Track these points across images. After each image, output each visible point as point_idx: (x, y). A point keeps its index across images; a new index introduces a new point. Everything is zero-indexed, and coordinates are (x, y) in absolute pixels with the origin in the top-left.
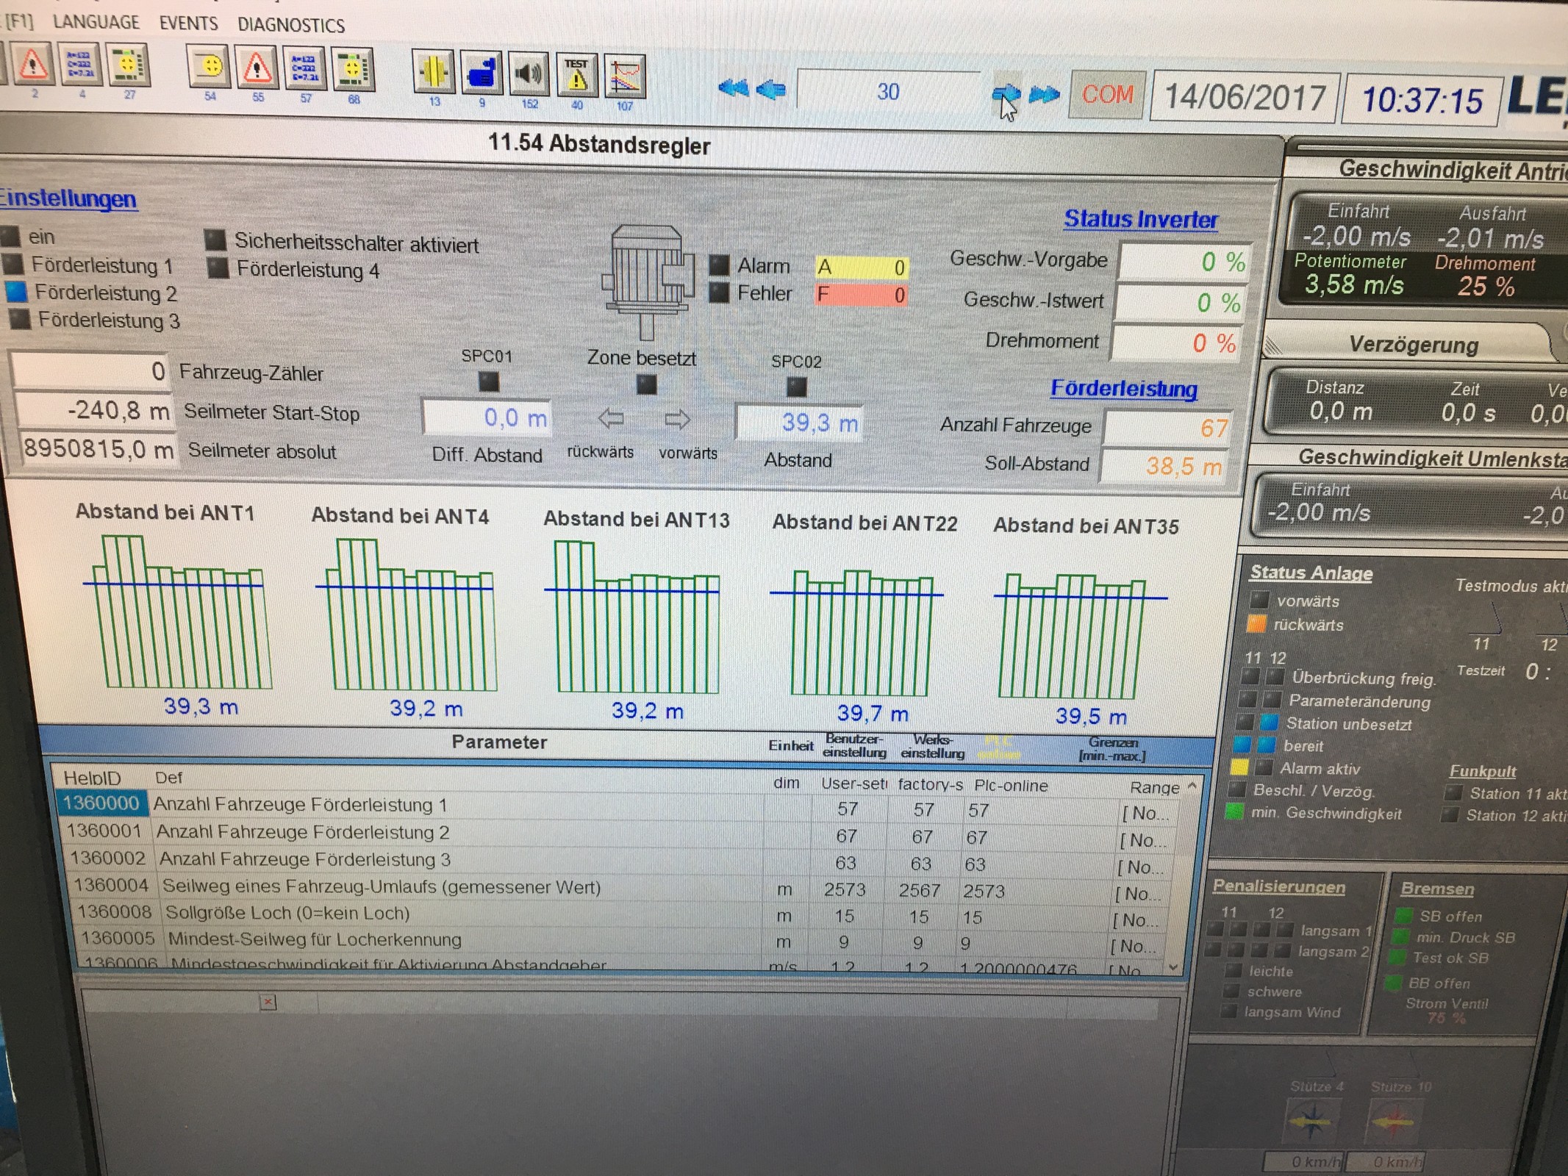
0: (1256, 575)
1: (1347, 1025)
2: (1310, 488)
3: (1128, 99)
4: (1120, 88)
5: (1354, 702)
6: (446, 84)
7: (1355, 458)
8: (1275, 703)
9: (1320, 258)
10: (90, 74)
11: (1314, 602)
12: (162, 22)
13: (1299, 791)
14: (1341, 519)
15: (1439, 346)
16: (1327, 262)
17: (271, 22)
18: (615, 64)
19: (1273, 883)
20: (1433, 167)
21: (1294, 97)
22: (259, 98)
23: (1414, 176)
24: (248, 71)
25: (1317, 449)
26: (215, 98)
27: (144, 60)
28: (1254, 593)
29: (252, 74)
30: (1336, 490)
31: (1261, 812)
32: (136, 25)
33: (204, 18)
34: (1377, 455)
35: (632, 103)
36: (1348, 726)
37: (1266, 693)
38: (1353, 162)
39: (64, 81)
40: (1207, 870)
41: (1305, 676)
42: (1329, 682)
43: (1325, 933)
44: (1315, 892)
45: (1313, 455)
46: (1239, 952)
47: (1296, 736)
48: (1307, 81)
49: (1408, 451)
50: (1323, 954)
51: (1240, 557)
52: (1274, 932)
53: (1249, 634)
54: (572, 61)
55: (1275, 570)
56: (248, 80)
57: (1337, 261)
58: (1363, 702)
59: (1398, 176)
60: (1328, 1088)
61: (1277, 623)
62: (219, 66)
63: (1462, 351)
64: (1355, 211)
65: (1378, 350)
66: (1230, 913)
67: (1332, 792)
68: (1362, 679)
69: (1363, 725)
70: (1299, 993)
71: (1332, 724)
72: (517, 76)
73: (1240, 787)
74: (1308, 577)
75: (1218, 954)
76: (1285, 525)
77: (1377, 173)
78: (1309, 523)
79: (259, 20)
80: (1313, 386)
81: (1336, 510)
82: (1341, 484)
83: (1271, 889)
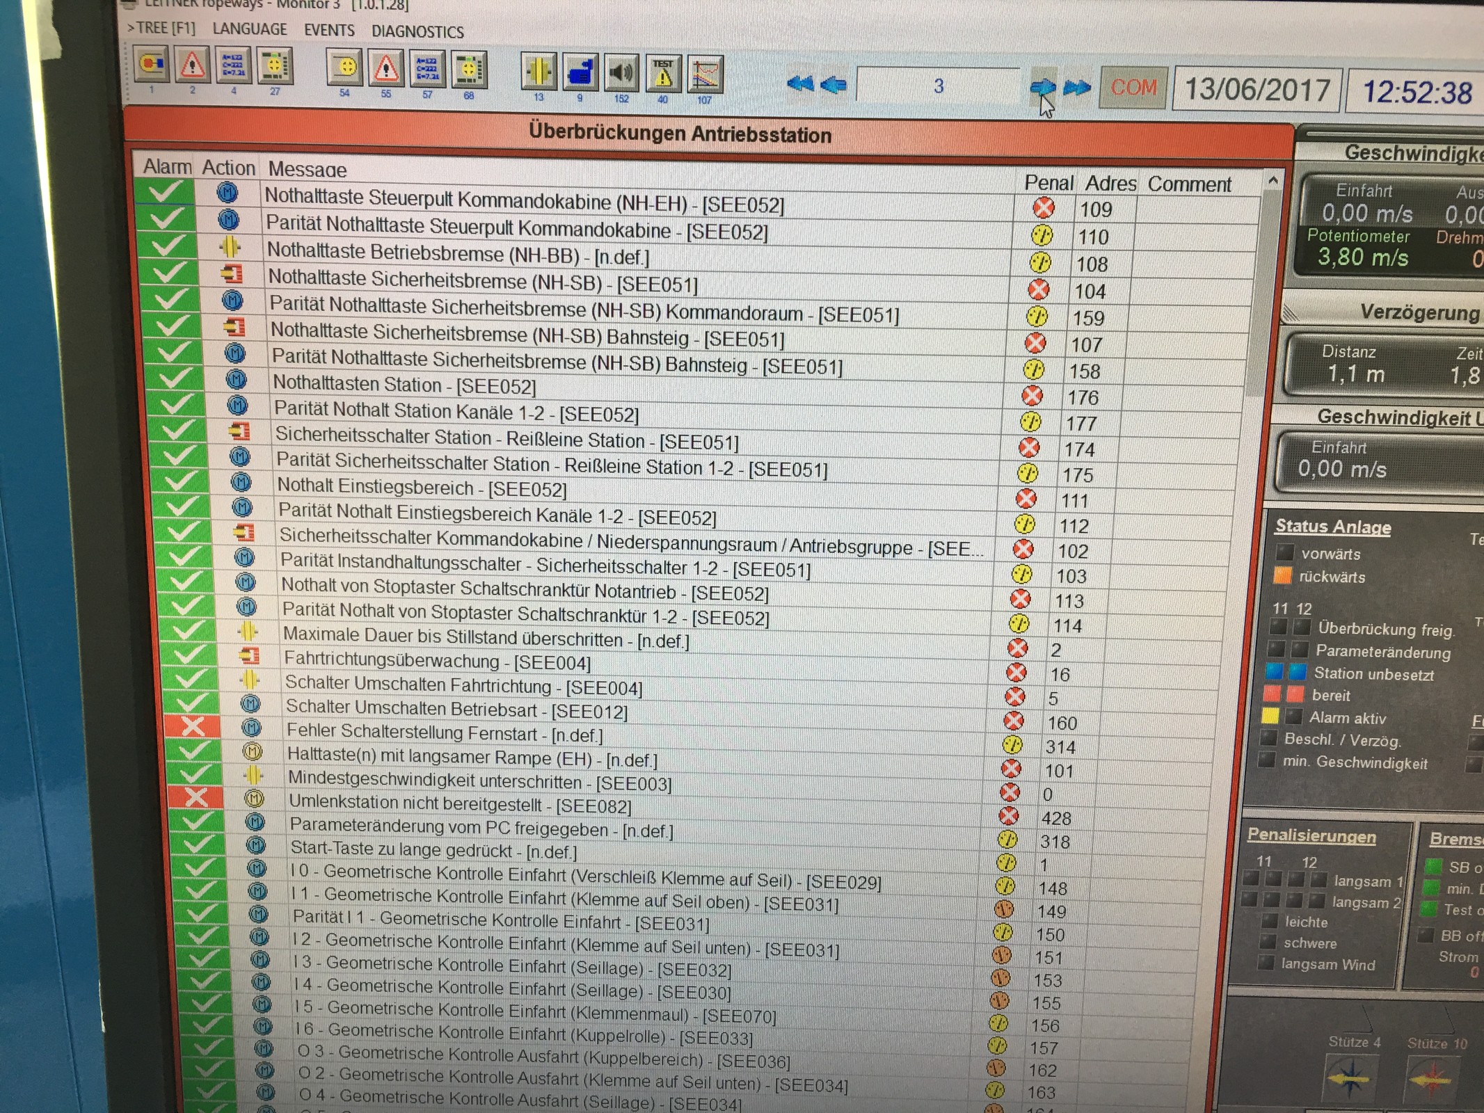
0: (1281, 528)
1: (1383, 979)
2: (1328, 446)
3: (1152, 91)
4: (1145, 81)
5: (1378, 653)
6: (549, 82)
7: (1370, 418)
8: (1303, 653)
9: (1331, 233)
10: (242, 73)
11: (1336, 555)
12: (307, 29)
13: (1328, 741)
14: (1360, 475)
15: (1444, 314)
16: (1338, 237)
17: (401, 29)
18: (697, 64)
19: (1306, 832)
20: (1430, 152)
21: (1302, 90)
22: (387, 95)
23: (1413, 160)
24: (378, 71)
25: (1335, 409)
26: (348, 95)
27: (289, 62)
28: (1280, 546)
29: (382, 74)
30: (1354, 448)
31: (1292, 761)
32: (284, 32)
33: (343, 25)
34: (1390, 415)
35: (711, 97)
36: (1374, 676)
37: (1294, 643)
38: (1357, 147)
39: (219, 80)
40: (1242, 818)
41: (1331, 625)
42: (1353, 632)
43: (1360, 883)
44: (1347, 841)
45: (1331, 415)
46: (1274, 901)
47: (1324, 686)
48: (1313, 75)
49: (1419, 412)
50: (1357, 905)
51: (1265, 511)
52: (1308, 881)
53: (1276, 585)
54: (659, 61)
55: (1299, 524)
56: (378, 79)
57: (1346, 236)
58: (1387, 653)
59: (1399, 159)
60: (1365, 1043)
61: (1302, 575)
62: (353, 66)
63: (1465, 319)
64: (1360, 191)
65: (1387, 317)
66: (1265, 862)
67: (1360, 741)
68: (1385, 630)
69: (1387, 675)
70: (1334, 945)
71: (1359, 674)
72: (611, 74)
73: (1272, 736)
74: (1330, 531)
75: (1254, 903)
76: (1307, 481)
77: (1379, 156)
78: (1330, 480)
79: (390, 27)
80: (1328, 350)
81: (1354, 467)
82: (1358, 442)
83: (1304, 838)
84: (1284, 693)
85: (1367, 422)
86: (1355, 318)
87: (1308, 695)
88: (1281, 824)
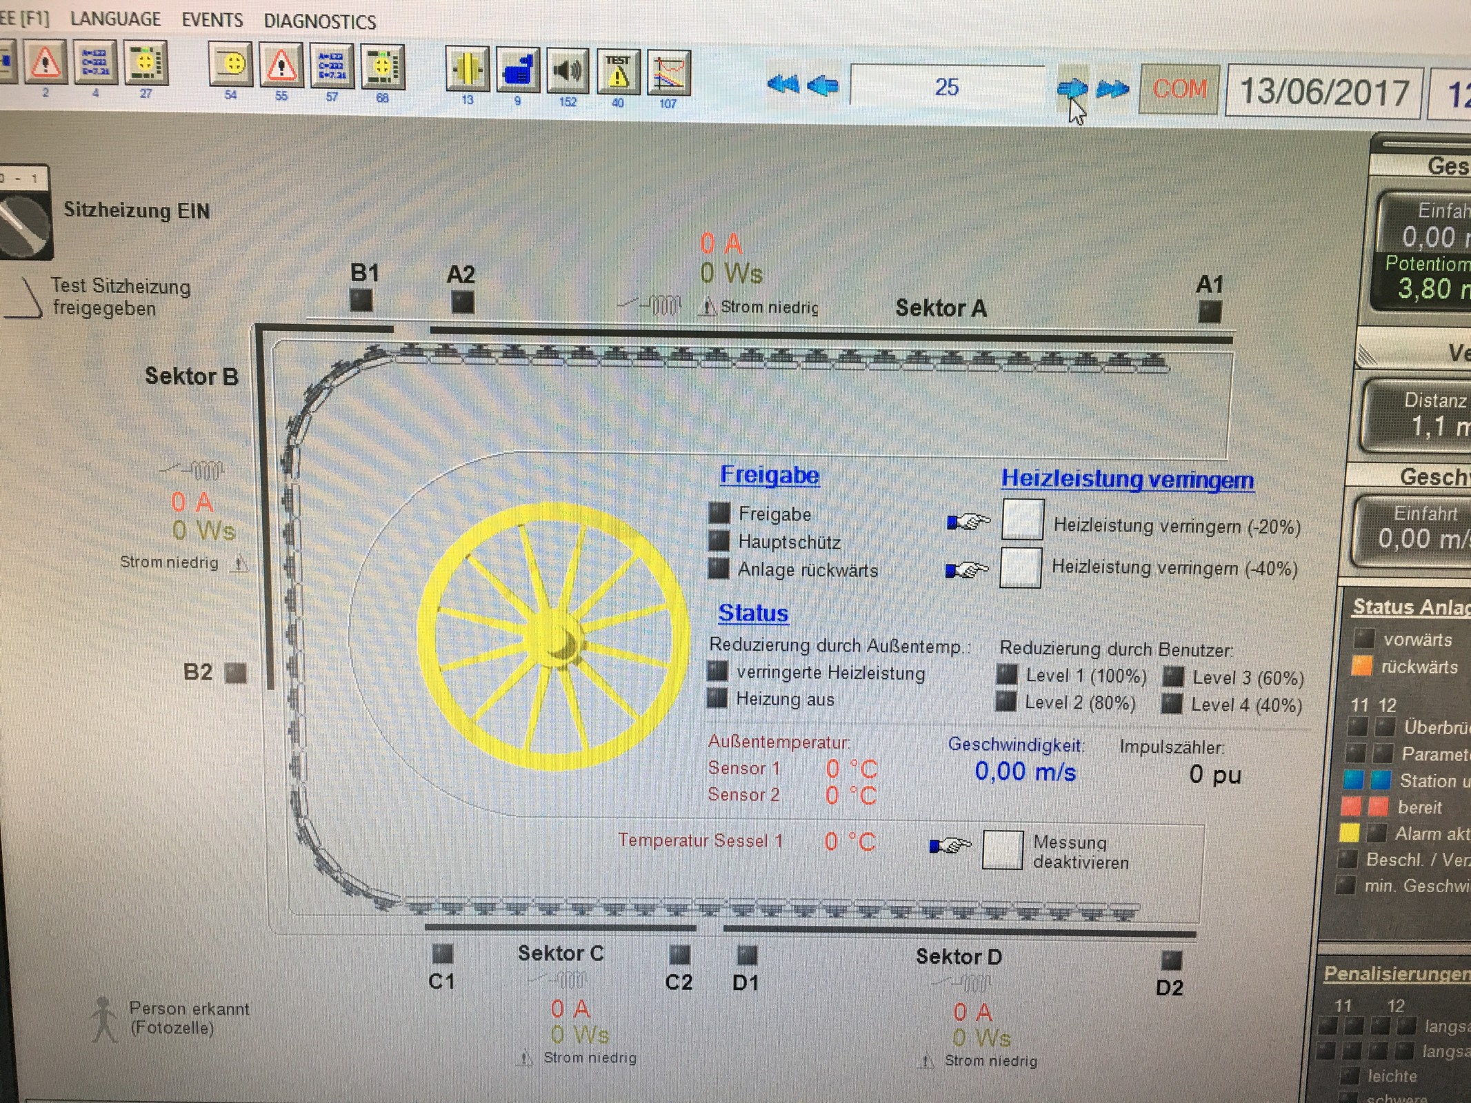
0: (1360, 610)
2: (1414, 512)
3: (1201, 93)
4: (1193, 82)
6: (480, 82)
7: (1462, 478)
8: (1386, 757)
9: (1412, 260)
10: (105, 72)
11: (1424, 640)
12: (185, 19)
13: (1417, 861)
14: (1450, 547)
16: (1421, 265)
17: (299, 18)
18: (659, 60)
19: (1392, 970)
21: (1376, 93)
22: (282, 97)
24: (272, 69)
25: (1420, 469)
26: (235, 97)
27: (163, 59)
28: (1358, 631)
29: (276, 72)
30: (1442, 514)
31: (1375, 886)
32: (157, 22)
33: (229, 14)
35: (675, 100)
37: (1375, 745)
38: (1442, 160)
39: (77, 79)
40: (1317, 955)
41: (1418, 725)
42: (1445, 732)
43: (1454, 1029)
44: (1439, 979)
45: (1416, 475)
46: (1356, 1054)
47: (1413, 796)
48: (1390, 75)
50: (1452, 1054)
51: (1341, 590)
52: (1394, 1030)
53: (1354, 677)
54: (613, 57)
55: (1381, 604)
56: (272, 78)
57: (1431, 264)
61: (1384, 665)
62: (241, 63)
64: (1446, 211)
66: (1344, 1006)
67: (1454, 860)
71: (1451, 782)
72: (555, 73)
73: (1352, 857)
74: (1416, 613)
75: (1332, 1057)
76: (1389, 553)
77: (1466, 171)
78: (1415, 552)
79: (286, 16)
80: (1412, 400)
81: (1443, 537)
82: (1447, 507)
83: (1389, 977)
84: (1365, 805)
85: (1457, 483)
86: (1439, 359)
87: (1393, 807)
88: (1363, 962)
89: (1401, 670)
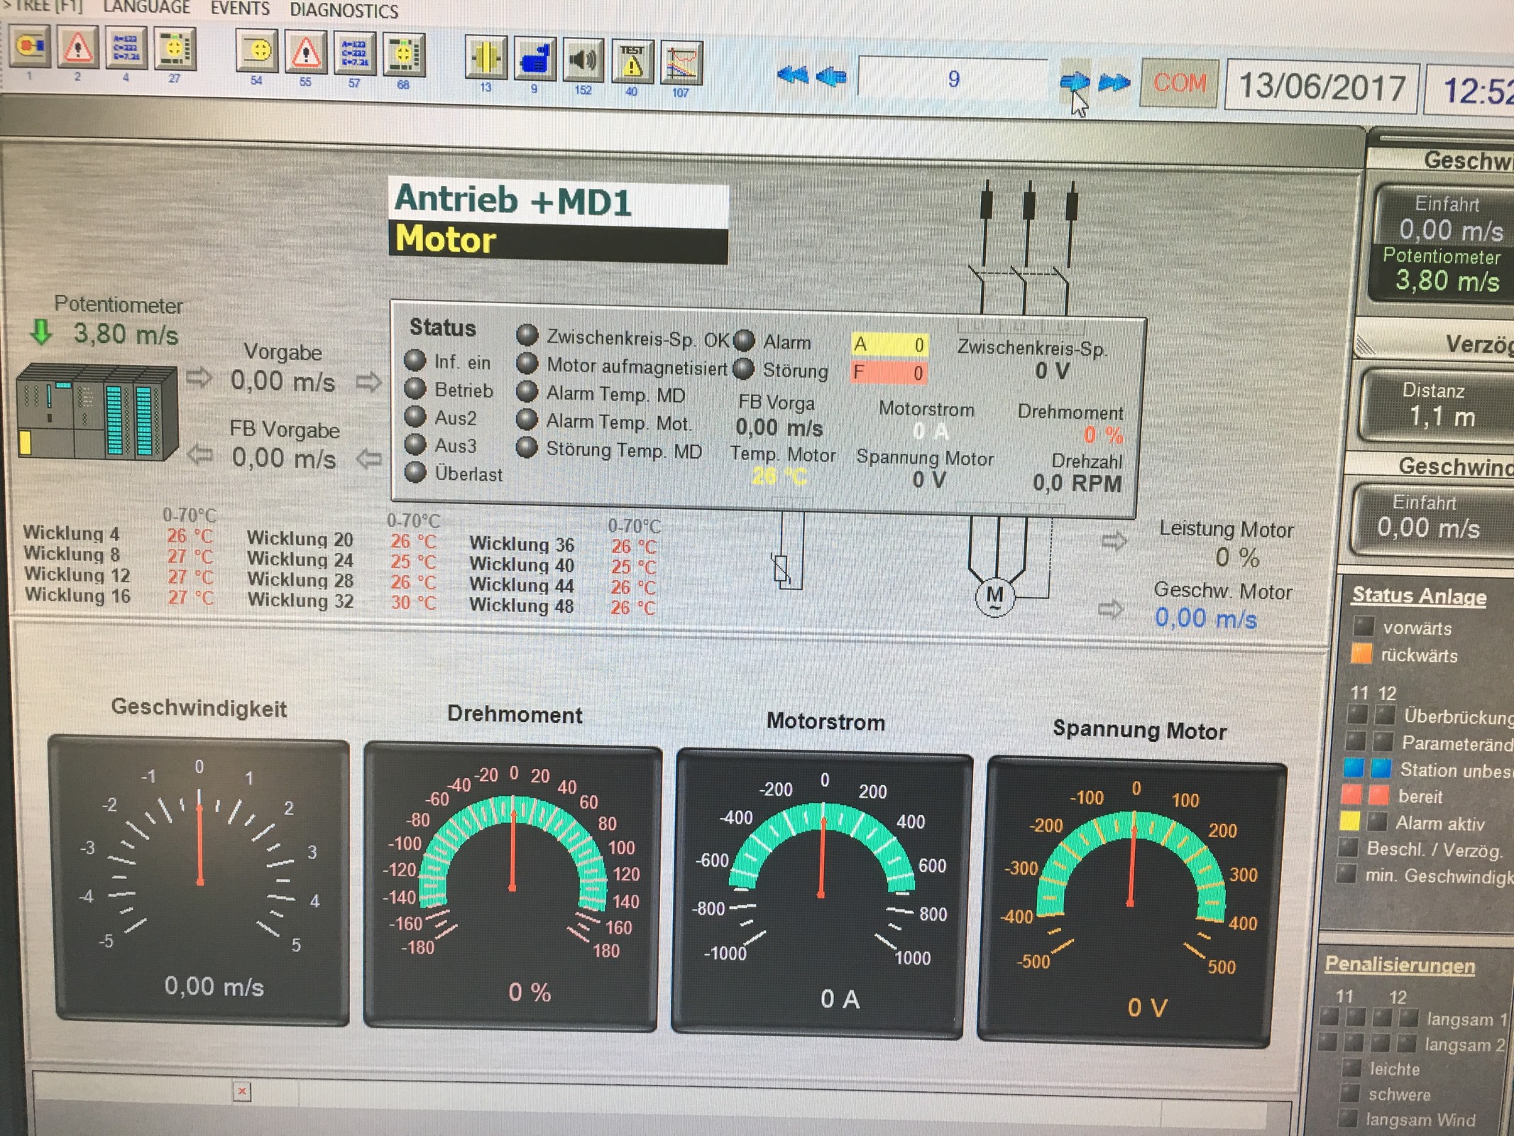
0: (1359, 597)
2: (1412, 501)
3: (1201, 87)
4: (1193, 77)
5: (1474, 746)
6: (498, 69)
7: (1460, 468)
8: (1387, 745)
9: (1410, 253)
10: (136, 57)
11: (1423, 629)
12: (213, 7)
13: (1417, 851)
14: (1449, 536)
16: (1417, 257)
17: (324, 7)
18: (673, 51)
19: (1394, 961)
21: (1373, 88)
22: (305, 83)
23: (1502, 169)
24: (296, 56)
25: (1418, 458)
26: (261, 83)
27: (191, 45)
28: (1357, 619)
29: (301, 59)
30: (1441, 503)
31: (1376, 875)
32: (187, 10)
33: (256, 3)
34: (1483, 465)
35: (688, 89)
36: (1470, 773)
37: (1375, 734)
38: (1438, 154)
39: (108, 64)
40: (1318, 944)
41: (1418, 713)
42: (1445, 721)
43: (1456, 1022)
44: (1441, 971)
45: (1415, 464)
46: (1357, 1045)
47: (1414, 785)
48: (1386, 71)
50: (1454, 1047)
51: (1340, 577)
52: (1396, 1020)
53: (1353, 665)
54: (628, 48)
55: (1380, 592)
56: (297, 65)
57: (1428, 256)
58: (1484, 745)
59: (1486, 168)
61: (1384, 653)
62: (267, 50)
64: (1443, 204)
66: (1346, 997)
67: (1455, 850)
68: (1482, 719)
69: (1484, 772)
70: (1427, 1097)
71: (1452, 771)
72: (571, 61)
73: (1352, 847)
74: (1415, 601)
75: (1333, 1048)
76: (1387, 541)
77: (1463, 165)
78: (1414, 540)
80: (1410, 389)
81: (1442, 526)
82: (1446, 497)
83: (1391, 968)
84: (1365, 792)
85: (1456, 473)
86: (1437, 350)
87: (1394, 796)
88: (1363, 952)
89: (1401, 658)
